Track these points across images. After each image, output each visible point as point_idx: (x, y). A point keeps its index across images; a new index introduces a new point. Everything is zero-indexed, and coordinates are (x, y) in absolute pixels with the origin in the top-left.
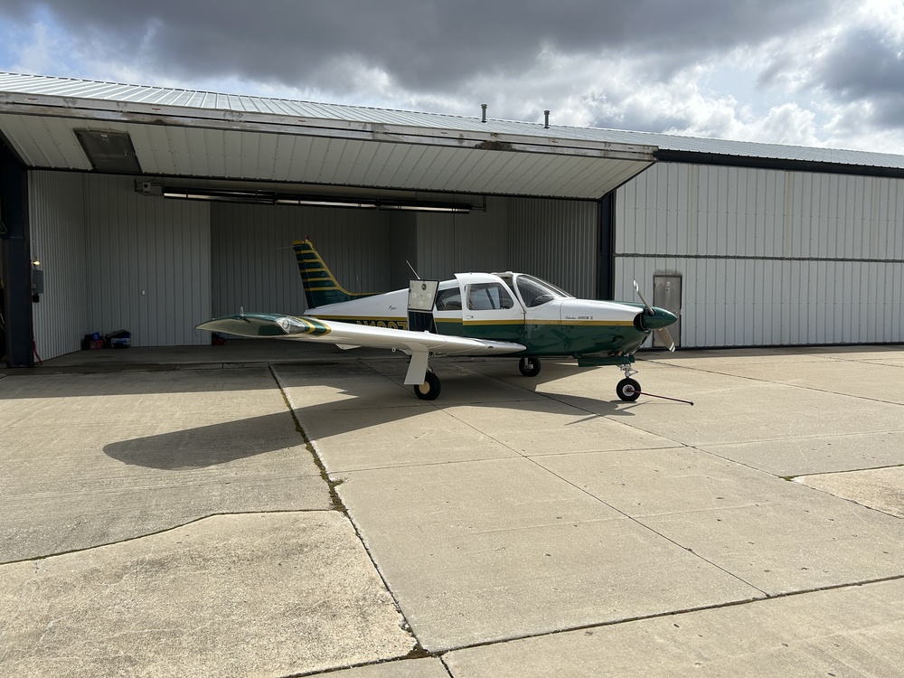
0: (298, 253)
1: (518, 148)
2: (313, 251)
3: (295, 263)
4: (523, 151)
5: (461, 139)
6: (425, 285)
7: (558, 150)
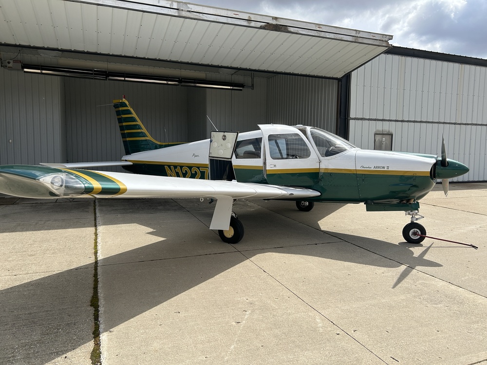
0: (117, 109)
1: (292, 31)
2: (129, 108)
3: (115, 118)
4: (297, 33)
5: (249, 20)
6: (225, 136)
7: (322, 34)
